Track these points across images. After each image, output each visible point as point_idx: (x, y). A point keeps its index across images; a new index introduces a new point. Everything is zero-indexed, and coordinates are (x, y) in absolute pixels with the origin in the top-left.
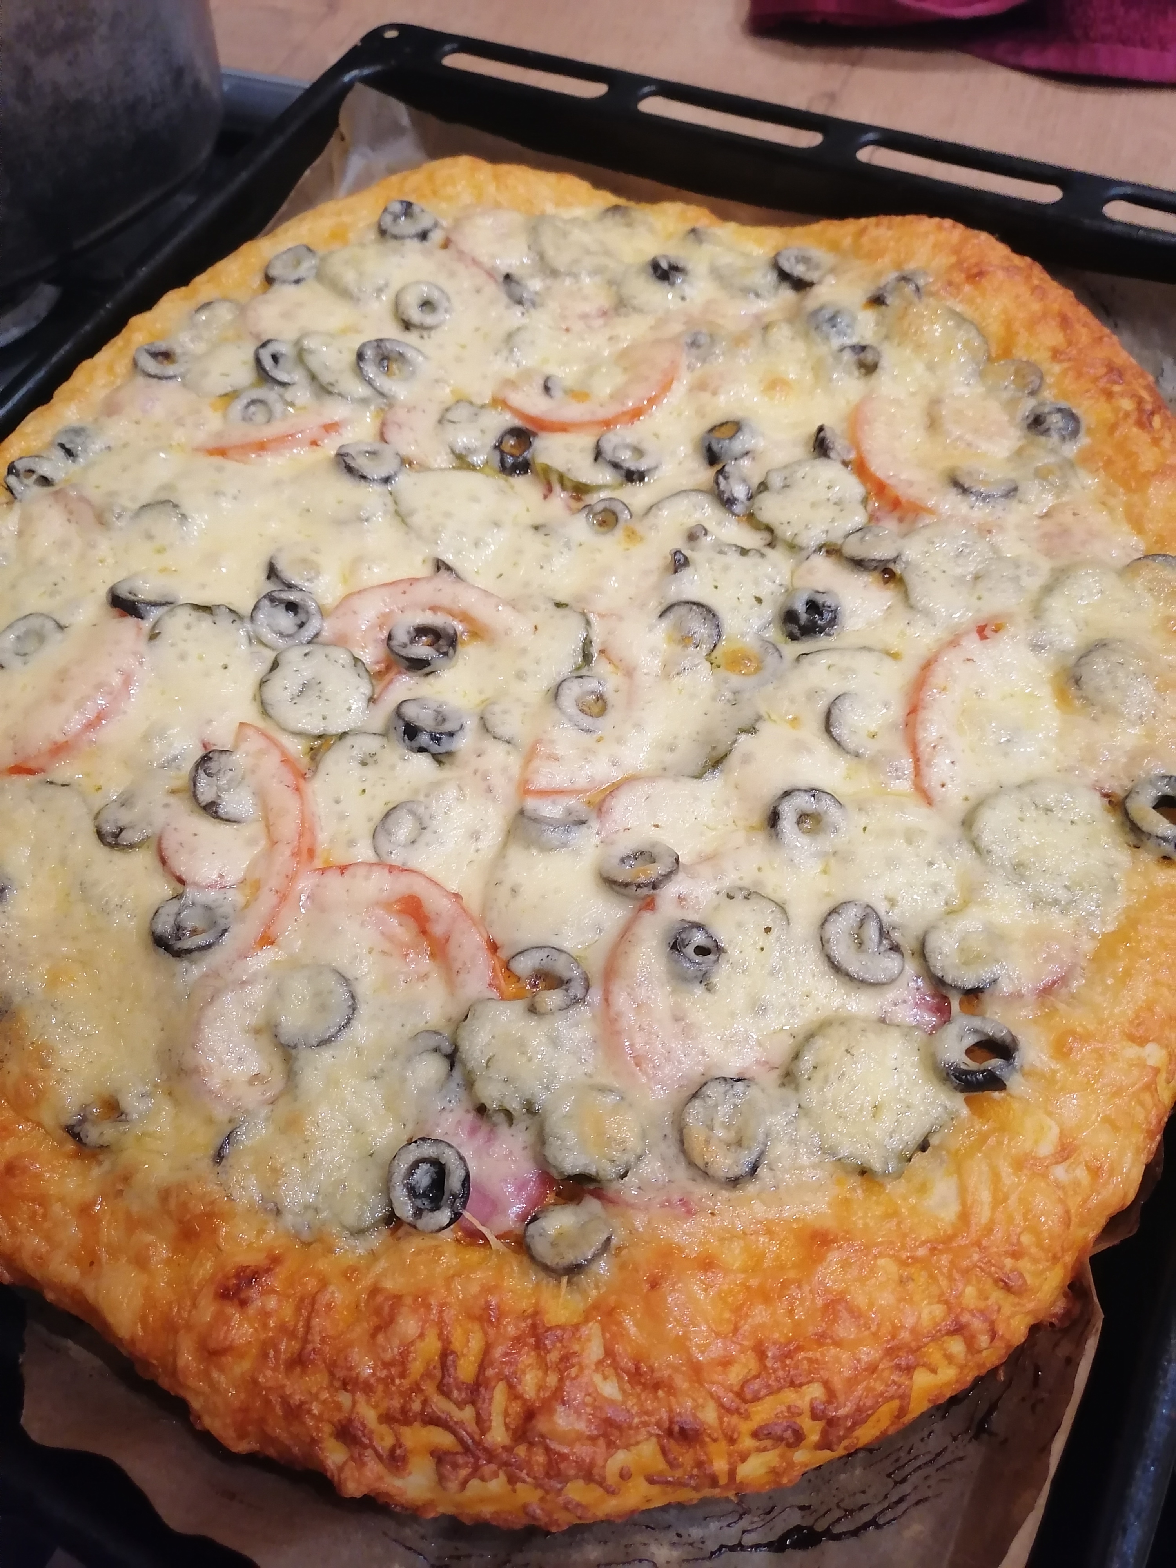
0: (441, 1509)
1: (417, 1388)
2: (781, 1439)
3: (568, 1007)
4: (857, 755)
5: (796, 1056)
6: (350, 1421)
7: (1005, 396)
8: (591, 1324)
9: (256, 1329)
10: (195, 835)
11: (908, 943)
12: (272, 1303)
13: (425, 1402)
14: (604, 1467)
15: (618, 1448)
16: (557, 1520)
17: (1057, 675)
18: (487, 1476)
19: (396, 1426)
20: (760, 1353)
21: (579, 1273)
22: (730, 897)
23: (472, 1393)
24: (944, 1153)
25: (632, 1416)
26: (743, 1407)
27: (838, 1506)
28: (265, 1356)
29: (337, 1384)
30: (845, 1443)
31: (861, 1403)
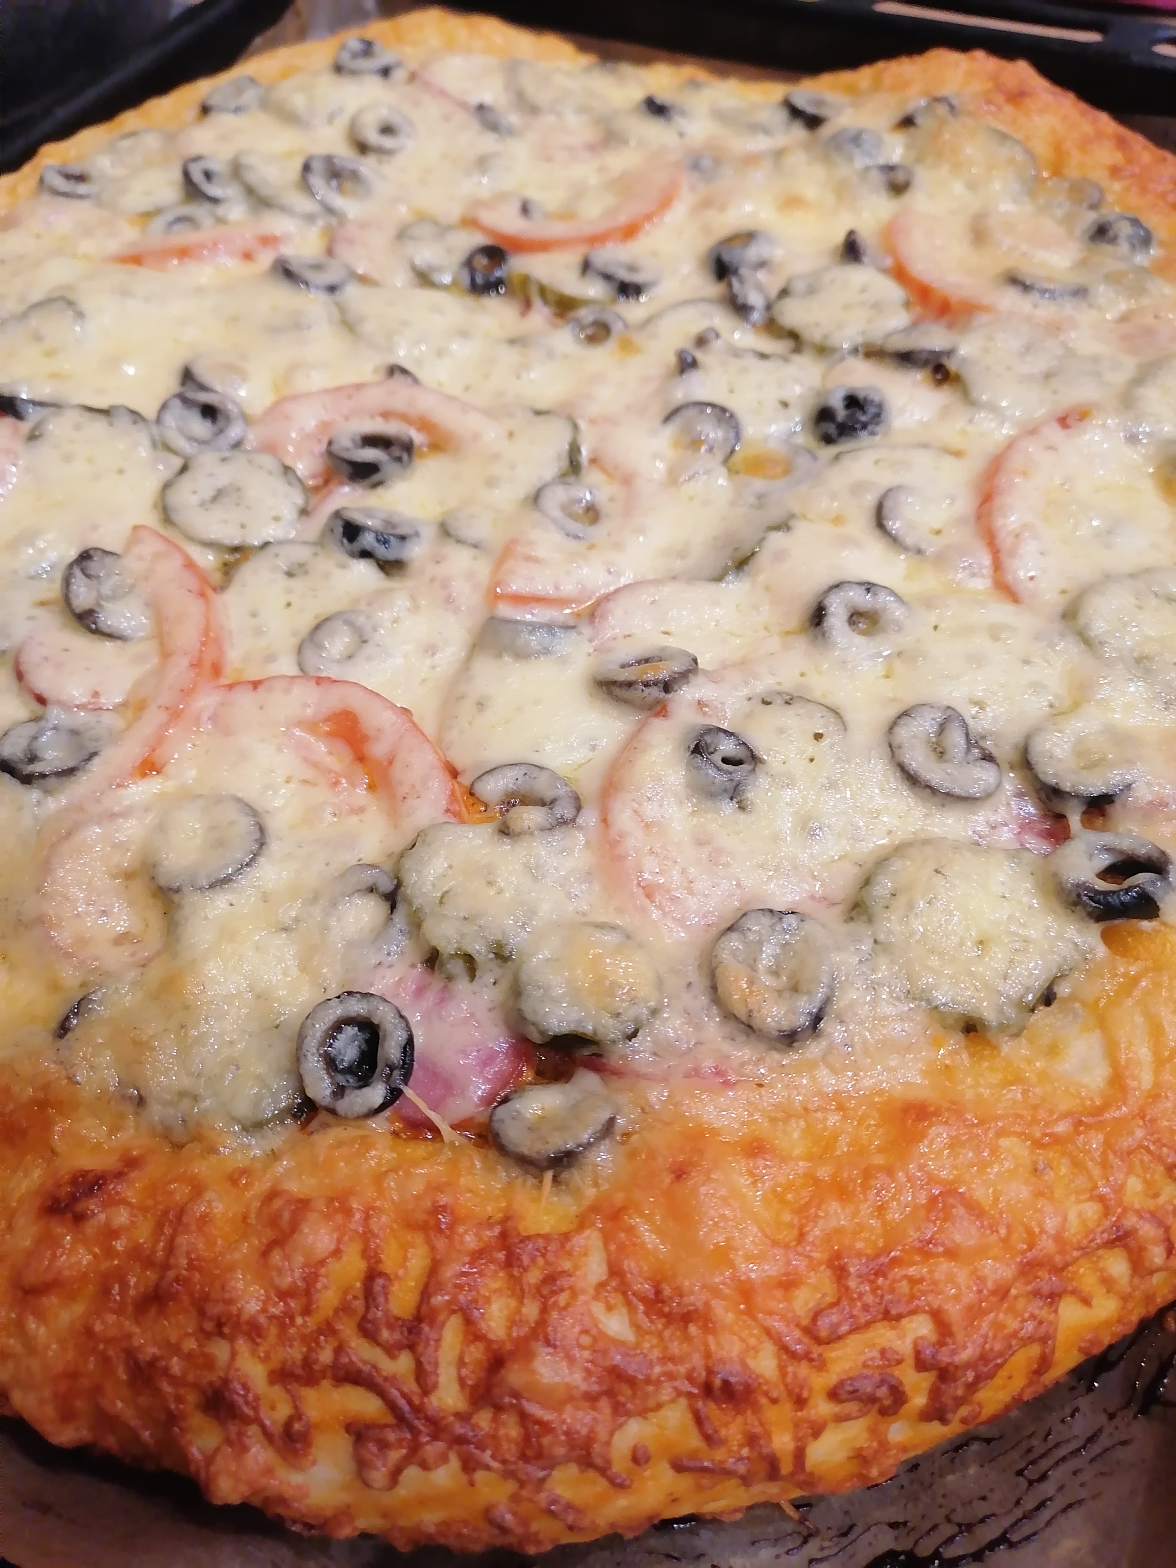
0: (363, 1523)
1: (328, 1329)
2: (872, 1400)
3: (551, 829)
4: (919, 552)
5: (867, 882)
6: (226, 1382)
7: (1059, 213)
8: (587, 1232)
9: (95, 1256)
10: (66, 650)
11: (1005, 751)
12: (122, 1217)
13: (339, 1350)
14: (608, 1444)
15: (629, 1414)
16: (536, 1534)
17: (1158, 468)
18: (431, 1460)
19: (294, 1387)
20: (840, 1273)
21: (569, 1166)
22: (766, 703)
23: (410, 1331)
24: (1077, 1005)
25: (651, 1365)
26: (816, 1351)
27: (948, 1519)
28: (106, 1291)
29: (209, 1326)
30: (963, 1411)
31: (987, 1346)
